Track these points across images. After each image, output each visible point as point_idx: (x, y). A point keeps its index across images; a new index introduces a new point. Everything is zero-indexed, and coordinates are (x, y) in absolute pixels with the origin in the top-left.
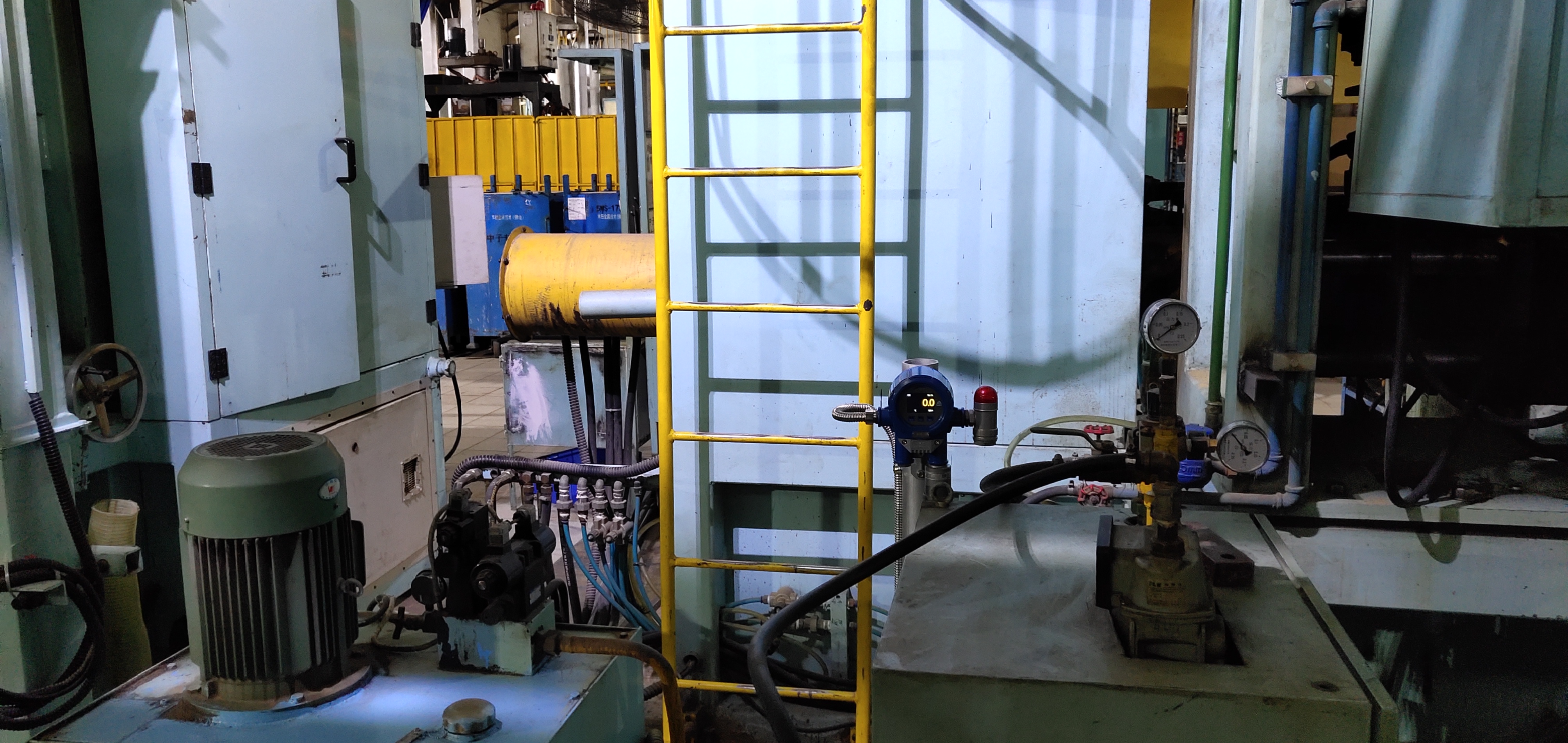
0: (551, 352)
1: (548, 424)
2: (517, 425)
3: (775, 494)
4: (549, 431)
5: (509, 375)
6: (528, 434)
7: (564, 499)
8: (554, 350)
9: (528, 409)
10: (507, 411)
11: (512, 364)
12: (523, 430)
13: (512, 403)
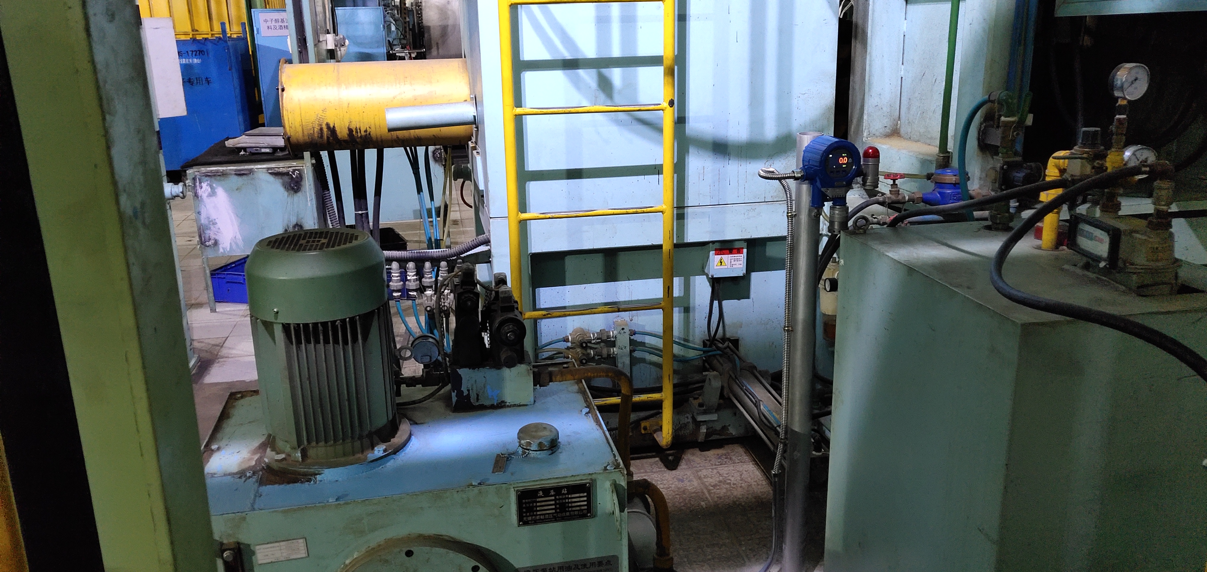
0: (236, 174)
1: (239, 236)
2: (210, 239)
3: (568, 260)
4: (241, 243)
5: (198, 197)
6: (221, 246)
7: (397, 281)
8: (238, 173)
9: (219, 225)
10: (199, 229)
11: (201, 188)
12: (216, 243)
13: (203, 221)
